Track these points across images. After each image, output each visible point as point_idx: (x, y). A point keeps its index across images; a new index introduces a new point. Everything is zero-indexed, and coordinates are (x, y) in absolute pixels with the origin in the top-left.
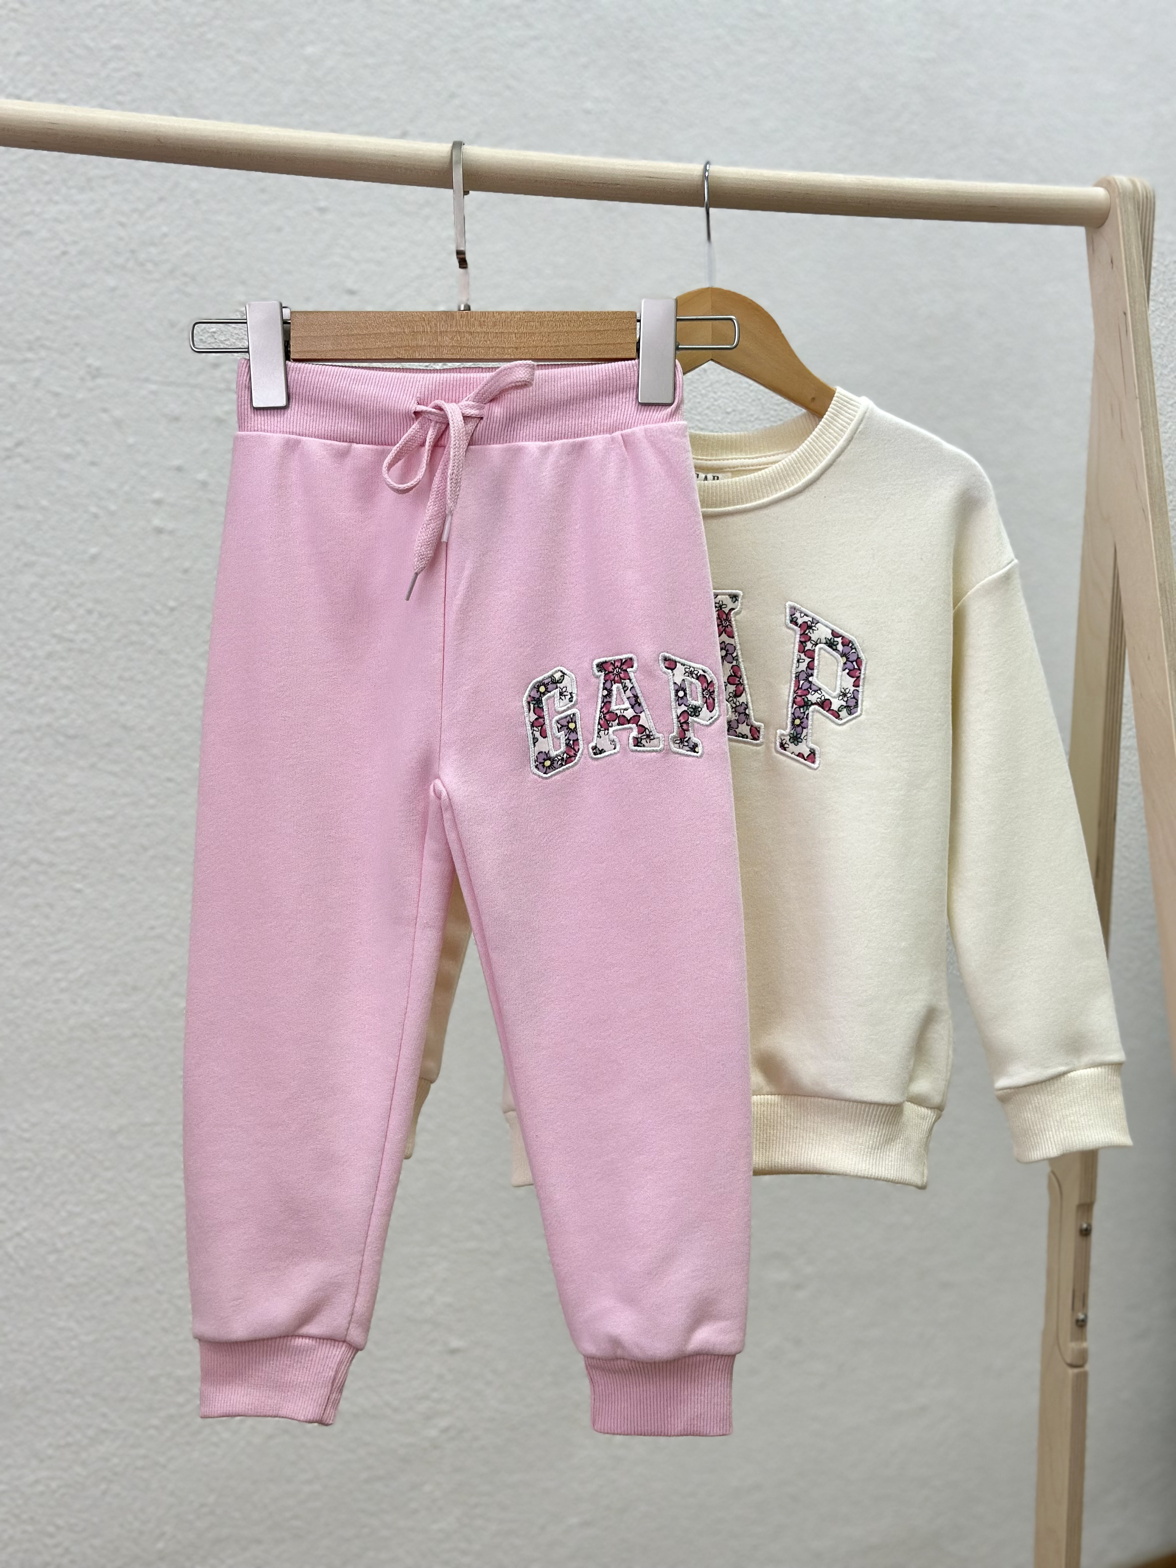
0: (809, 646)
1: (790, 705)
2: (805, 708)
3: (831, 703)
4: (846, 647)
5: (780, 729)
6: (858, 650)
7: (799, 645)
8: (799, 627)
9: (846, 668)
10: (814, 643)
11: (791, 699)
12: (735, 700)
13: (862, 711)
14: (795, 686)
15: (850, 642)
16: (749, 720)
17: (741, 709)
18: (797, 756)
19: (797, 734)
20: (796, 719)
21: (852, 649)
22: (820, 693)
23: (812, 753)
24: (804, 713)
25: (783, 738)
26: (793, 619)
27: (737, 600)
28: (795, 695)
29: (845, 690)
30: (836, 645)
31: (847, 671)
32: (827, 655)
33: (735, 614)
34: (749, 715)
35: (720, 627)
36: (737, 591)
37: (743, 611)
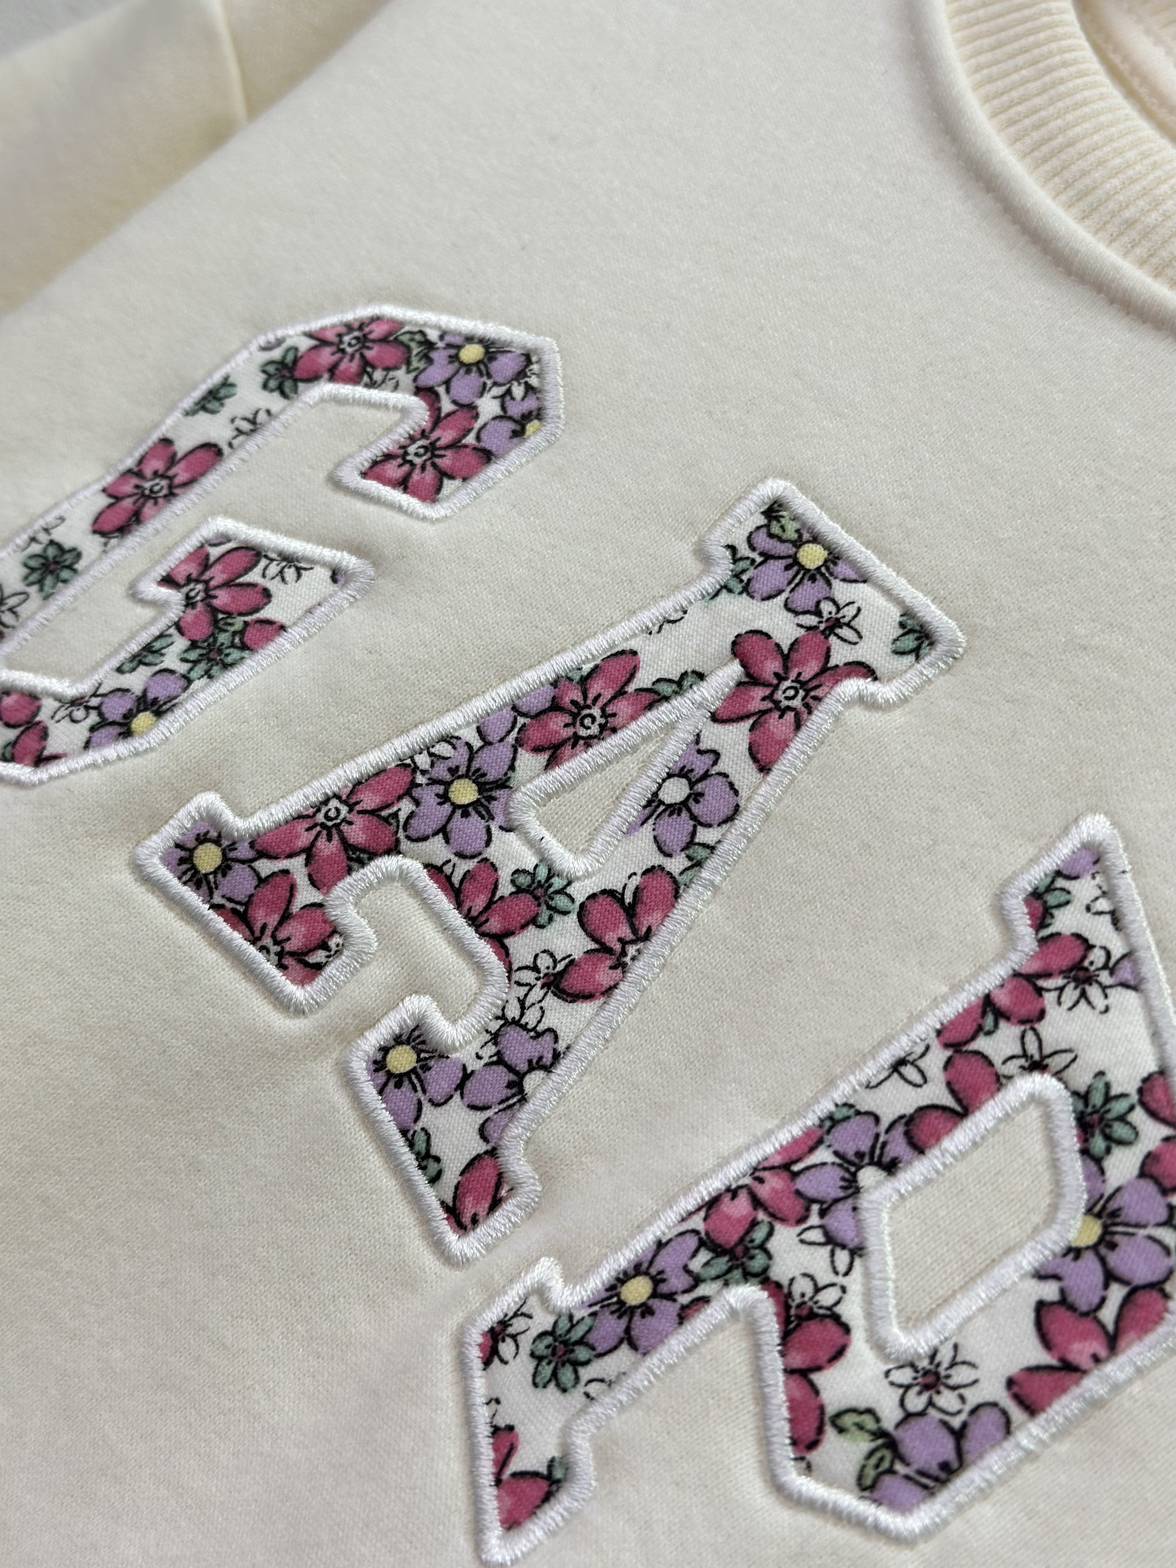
0: (1002, 1045)
1: (690, 1203)
2: (722, 1263)
3: (839, 1353)
4: (1149, 1188)
5: (561, 1255)
7: (967, 1011)
8: (1043, 941)
9: (1056, 1277)
10: (1032, 1050)
11: (715, 1185)
13: (927, 1533)
14: (784, 1149)
16: (504, 1118)
18: (496, 1431)
19: (581, 1342)
20: (646, 1273)
23: (549, 1477)
24: (698, 1280)
27: (916, 652)
28: (747, 1180)
29: (953, 1364)
31: (1050, 1291)
33: (864, 701)
34: (523, 1100)
35: (759, 692)
36: (953, 624)
37: (897, 717)
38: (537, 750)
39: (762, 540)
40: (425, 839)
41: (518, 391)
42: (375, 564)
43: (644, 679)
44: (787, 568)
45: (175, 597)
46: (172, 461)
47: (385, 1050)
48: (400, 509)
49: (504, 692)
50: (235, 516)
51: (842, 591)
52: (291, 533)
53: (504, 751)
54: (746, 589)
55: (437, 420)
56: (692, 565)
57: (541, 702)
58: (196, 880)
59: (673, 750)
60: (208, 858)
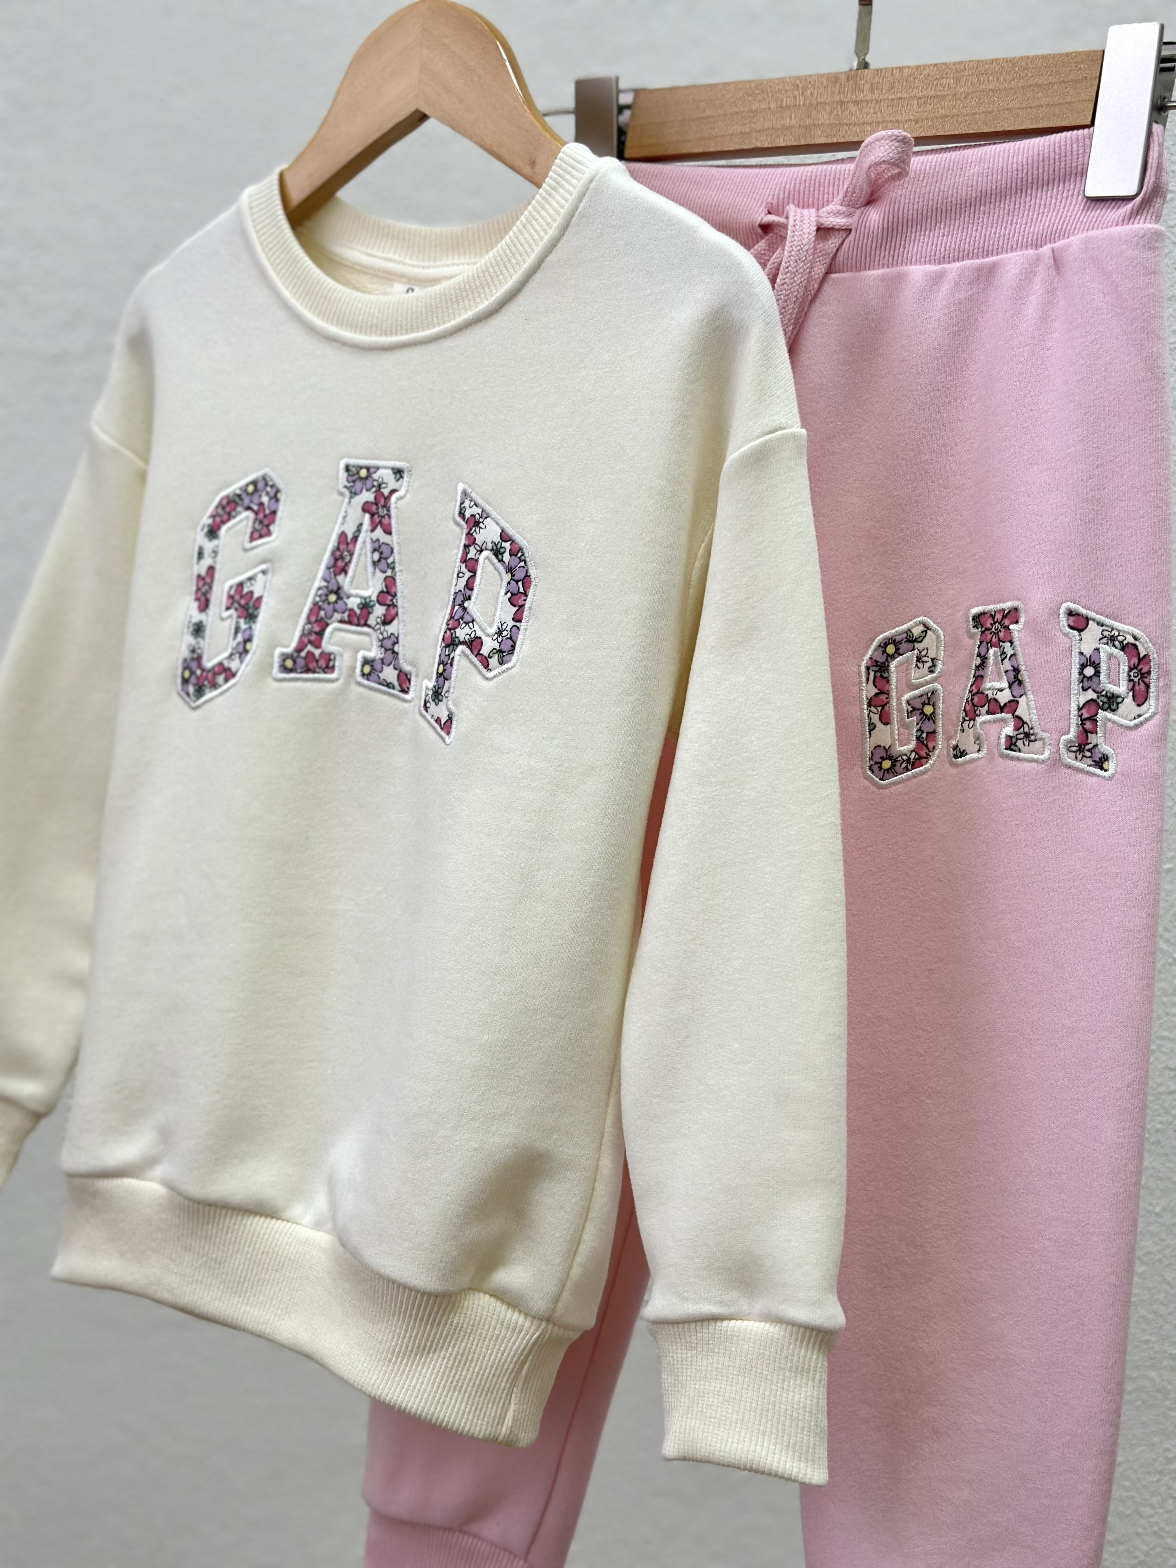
0: (473, 552)
1: (440, 642)
2: (451, 647)
3: (482, 643)
4: (513, 557)
5: (427, 679)
6: (530, 565)
7: (463, 552)
8: (466, 523)
9: (510, 591)
10: (478, 548)
11: (442, 634)
13: (516, 661)
14: (449, 614)
15: (523, 549)
16: (397, 662)
17: (389, 644)
18: (436, 721)
19: (439, 688)
20: (442, 664)
21: (522, 561)
22: (472, 626)
23: (450, 718)
24: (449, 655)
25: (427, 692)
26: (462, 509)
27: (401, 476)
28: (447, 627)
29: (502, 626)
30: (502, 554)
31: (509, 595)
32: (491, 568)
33: (399, 499)
34: (398, 654)
35: (376, 517)
36: (404, 463)
37: (409, 496)
38: (340, 573)
39: (351, 479)
40: (332, 616)
41: (269, 489)
42: (270, 562)
43: (350, 536)
44: (360, 481)
45: (232, 612)
46: (203, 579)
47: (362, 671)
48: (265, 543)
49: (323, 567)
50: (229, 579)
51: (376, 476)
52: (246, 571)
53: (333, 581)
54: (356, 494)
55: (256, 513)
56: (340, 498)
57: (332, 562)
58: (291, 671)
59: (369, 547)
60: (289, 663)
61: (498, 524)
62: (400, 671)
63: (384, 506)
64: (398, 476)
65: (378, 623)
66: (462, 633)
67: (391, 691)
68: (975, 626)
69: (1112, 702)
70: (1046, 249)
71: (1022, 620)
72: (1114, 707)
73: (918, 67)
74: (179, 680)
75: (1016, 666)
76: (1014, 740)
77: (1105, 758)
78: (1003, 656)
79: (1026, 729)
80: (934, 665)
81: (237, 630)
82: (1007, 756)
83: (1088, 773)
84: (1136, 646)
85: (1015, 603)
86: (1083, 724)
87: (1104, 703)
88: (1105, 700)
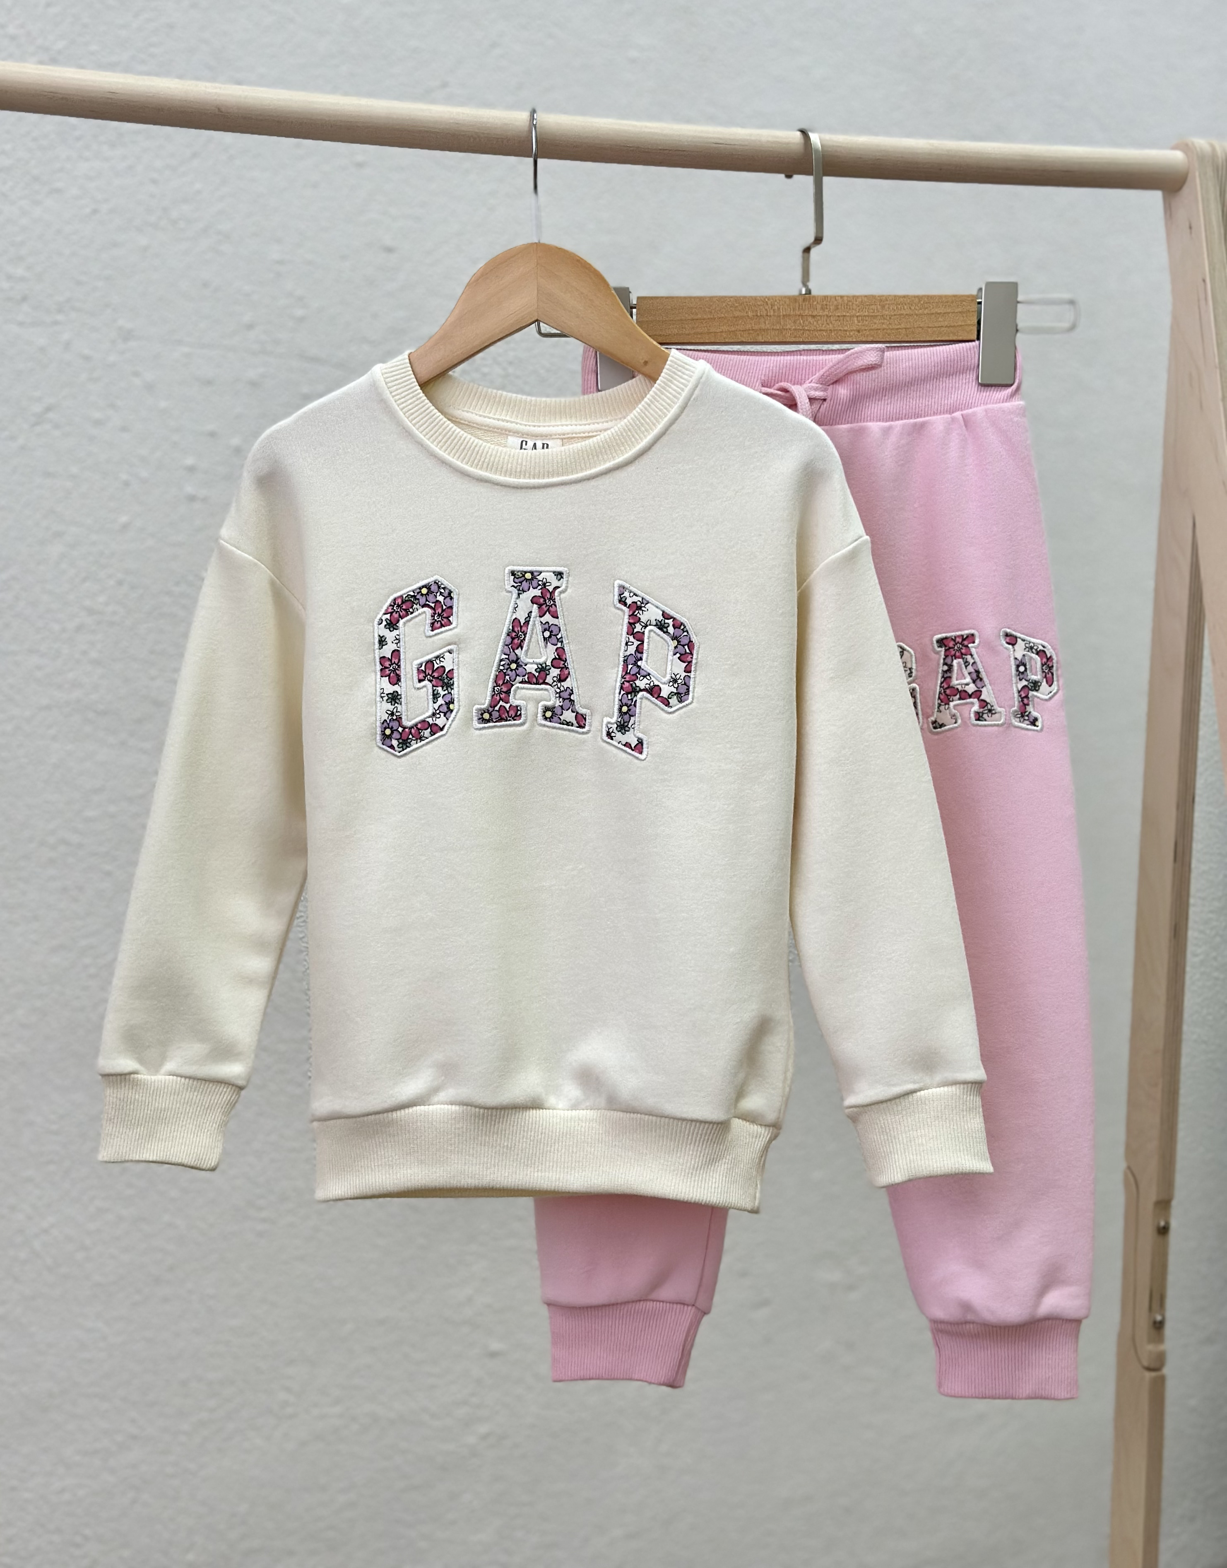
0: (638, 628)
1: (618, 691)
2: (633, 694)
3: (660, 689)
4: (677, 629)
5: (606, 716)
6: (690, 633)
7: (628, 628)
8: (628, 608)
9: (677, 652)
10: (643, 624)
11: (618, 685)
12: (559, 685)
13: (693, 699)
14: (623, 671)
15: (682, 624)
16: (573, 707)
17: (565, 695)
18: (625, 745)
19: (624, 723)
20: (623, 706)
21: (684, 632)
22: (649, 678)
23: (639, 742)
24: (632, 699)
25: (610, 726)
26: (621, 598)
27: (562, 577)
28: (623, 680)
29: (676, 676)
30: (667, 628)
31: (678, 655)
32: (657, 638)
33: (561, 593)
34: (574, 701)
35: (544, 606)
36: (563, 568)
37: (569, 590)
38: (517, 648)
39: (516, 580)
40: (515, 679)
41: (442, 591)
42: (455, 644)
43: (522, 621)
44: (527, 582)
45: (426, 682)
46: (390, 660)
47: (544, 715)
48: (447, 631)
49: (501, 644)
50: (417, 659)
51: (540, 578)
52: (433, 652)
53: (512, 653)
54: (524, 591)
55: (434, 609)
56: (509, 594)
57: (509, 640)
58: (488, 721)
59: (539, 628)
60: (486, 716)
61: (657, 607)
62: (577, 713)
63: (550, 599)
64: (559, 577)
65: (554, 681)
66: (641, 683)
67: (570, 727)
68: (940, 647)
69: (1036, 686)
70: (958, 414)
71: (977, 641)
72: (1037, 689)
73: (854, 297)
74: (379, 737)
75: (977, 669)
76: (981, 714)
77: (1036, 719)
78: (967, 664)
79: (989, 707)
80: (911, 672)
81: (435, 696)
82: (978, 725)
83: (1027, 729)
84: (1044, 651)
85: (972, 631)
86: (1022, 701)
87: (1032, 687)
88: (1032, 685)
